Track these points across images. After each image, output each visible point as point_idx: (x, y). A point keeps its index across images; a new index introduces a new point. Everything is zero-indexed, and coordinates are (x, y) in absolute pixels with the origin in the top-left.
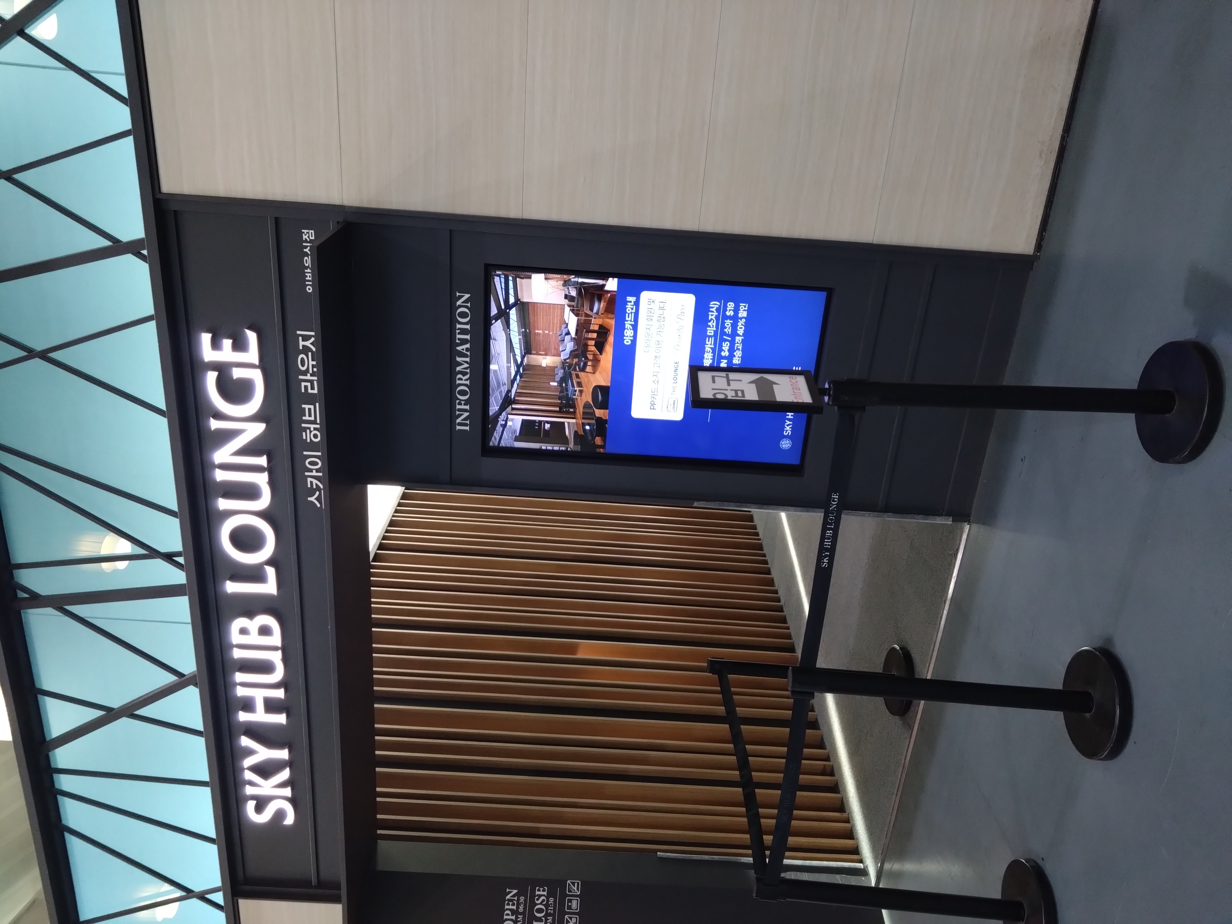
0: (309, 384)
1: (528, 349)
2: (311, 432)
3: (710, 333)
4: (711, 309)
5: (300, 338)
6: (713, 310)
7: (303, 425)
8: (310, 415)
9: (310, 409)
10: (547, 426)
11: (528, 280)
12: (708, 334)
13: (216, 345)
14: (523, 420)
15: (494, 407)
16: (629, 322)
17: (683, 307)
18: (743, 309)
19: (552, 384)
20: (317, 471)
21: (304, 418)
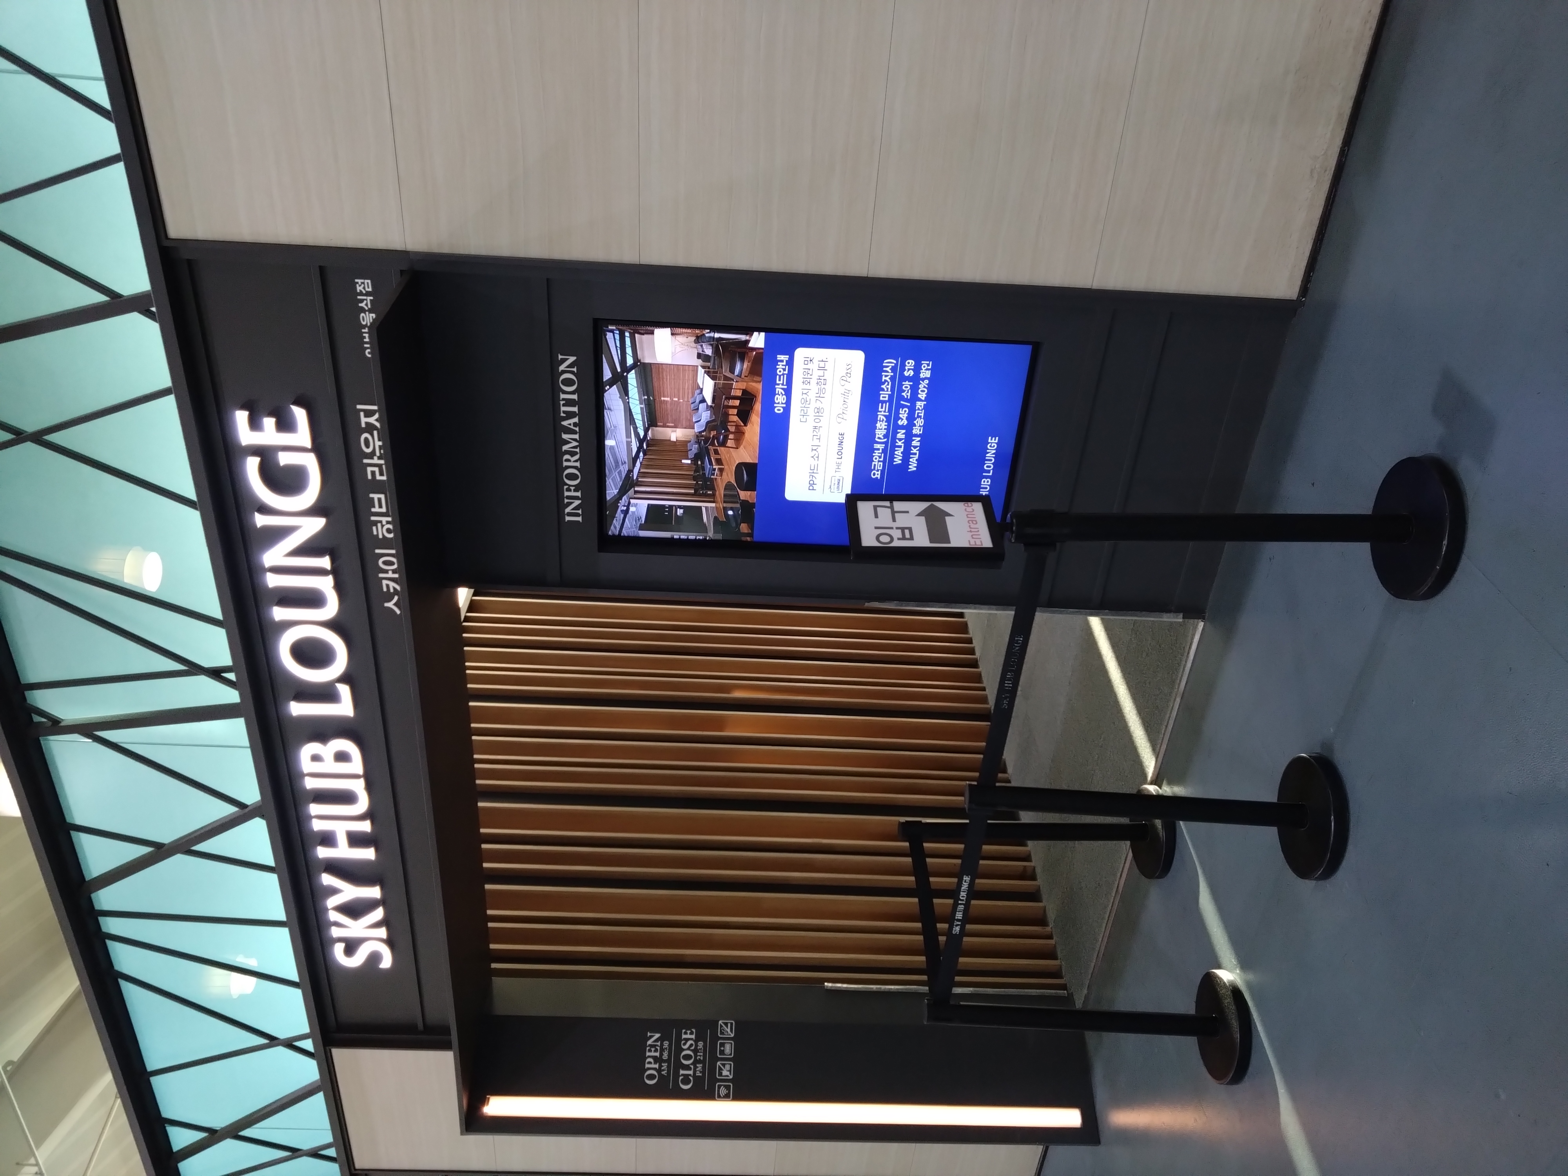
0: (376, 469)
1: (652, 420)
2: (383, 526)
3: (883, 397)
4: (884, 369)
5: (362, 414)
6: (888, 369)
7: (373, 518)
8: (380, 506)
9: (380, 500)
10: (680, 512)
11: (650, 336)
12: (881, 399)
13: (255, 424)
14: (648, 505)
15: (613, 490)
16: (781, 386)
17: (848, 367)
18: (925, 368)
19: (684, 461)
20: (394, 572)
21: (373, 510)
